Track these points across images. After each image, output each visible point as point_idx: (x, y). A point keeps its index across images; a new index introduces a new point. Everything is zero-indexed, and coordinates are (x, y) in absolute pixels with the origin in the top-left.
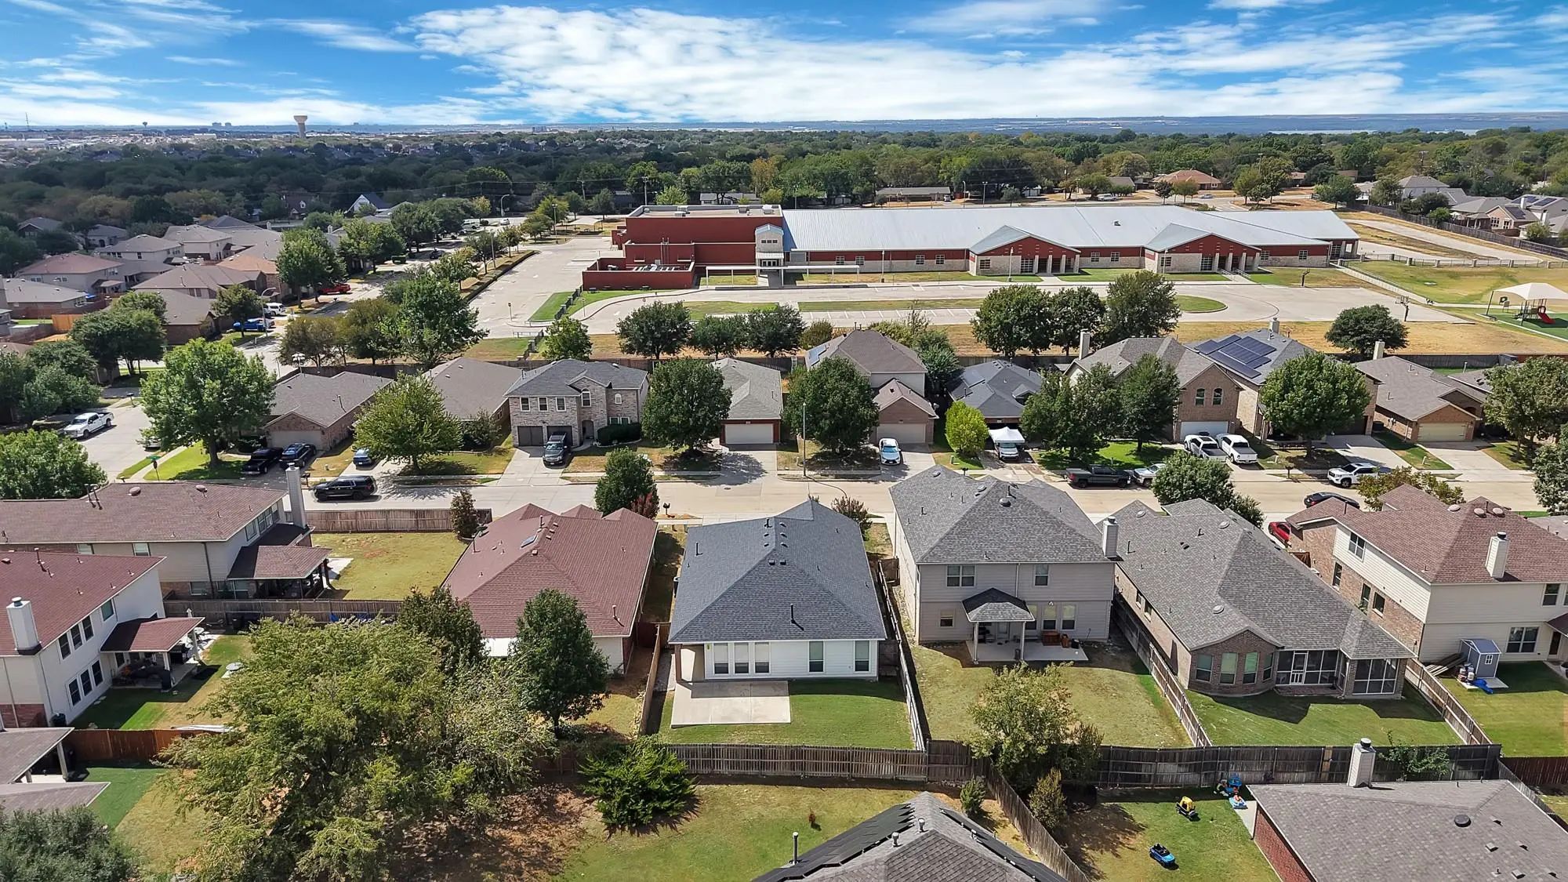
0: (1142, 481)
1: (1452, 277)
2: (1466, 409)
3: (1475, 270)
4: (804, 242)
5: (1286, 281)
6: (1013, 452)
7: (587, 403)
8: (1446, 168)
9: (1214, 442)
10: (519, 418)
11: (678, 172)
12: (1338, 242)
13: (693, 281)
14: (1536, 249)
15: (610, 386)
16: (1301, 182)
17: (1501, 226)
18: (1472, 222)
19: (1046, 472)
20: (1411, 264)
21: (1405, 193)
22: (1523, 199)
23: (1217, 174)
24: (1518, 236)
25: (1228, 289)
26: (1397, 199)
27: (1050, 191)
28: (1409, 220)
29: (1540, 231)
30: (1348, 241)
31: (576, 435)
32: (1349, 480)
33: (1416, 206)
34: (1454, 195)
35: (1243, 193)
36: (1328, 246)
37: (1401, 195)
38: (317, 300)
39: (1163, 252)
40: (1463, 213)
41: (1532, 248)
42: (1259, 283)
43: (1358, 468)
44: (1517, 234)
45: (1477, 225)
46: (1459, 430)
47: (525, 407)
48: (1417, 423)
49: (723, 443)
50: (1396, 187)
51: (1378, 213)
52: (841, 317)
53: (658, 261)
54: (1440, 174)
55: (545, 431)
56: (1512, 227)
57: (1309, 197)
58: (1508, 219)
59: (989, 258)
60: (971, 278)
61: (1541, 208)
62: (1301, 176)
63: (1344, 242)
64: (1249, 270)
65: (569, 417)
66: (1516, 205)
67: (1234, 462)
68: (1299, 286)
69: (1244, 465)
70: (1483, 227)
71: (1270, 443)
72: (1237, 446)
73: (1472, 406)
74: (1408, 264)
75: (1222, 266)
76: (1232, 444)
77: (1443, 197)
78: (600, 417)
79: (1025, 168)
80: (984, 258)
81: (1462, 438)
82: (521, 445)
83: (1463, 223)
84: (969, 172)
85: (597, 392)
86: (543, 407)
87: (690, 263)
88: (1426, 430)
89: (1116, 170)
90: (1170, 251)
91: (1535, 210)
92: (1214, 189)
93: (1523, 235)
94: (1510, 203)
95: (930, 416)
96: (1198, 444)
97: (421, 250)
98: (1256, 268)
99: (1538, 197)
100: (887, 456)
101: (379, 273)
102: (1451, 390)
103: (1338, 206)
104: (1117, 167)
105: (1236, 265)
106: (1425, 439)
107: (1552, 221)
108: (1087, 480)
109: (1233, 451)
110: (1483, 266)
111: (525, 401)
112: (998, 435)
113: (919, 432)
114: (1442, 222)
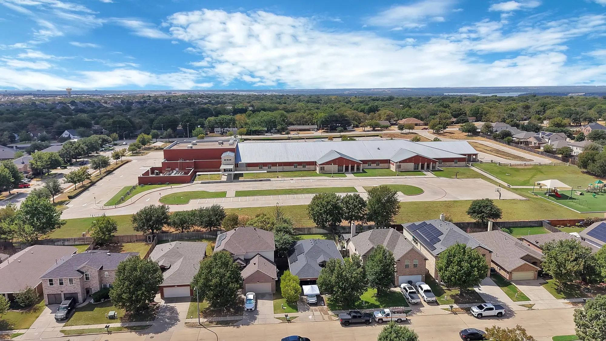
0: (377, 320)
1: (516, 171)
2: (532, 263)
3: (526, 167)
4: (245, 159)
5: (449, 176)
6: (314, 300)
7: (87, 278)
8: (509, 117)
9: (414, 290)
10: (48, 290)
11: (206, 119)
12: (469, 155)
13: (191, 179)
14: (548, 156)
15: (102, 268)
16: (455, 122)
17: (533, 145)
18: (521, 143)
19: (330, 313)
20: (499, 164)
21: (494, 129)
22: (540, 134)
23: (422, 119)
24: (540, 149)
25: (425, 181)
26: (491, 132)
27: (357, 127)
28: (497, 141)
29: (549, 148)
30: (474, 155)
31: (80, 298)
32: (481, 314)
33: (499, 135)
34: (513, 130)
35: (432, 128)
36: (466, 158)
37: (493, 130)
38: (10, 193)
39: (397, 163)
40: (518, 138)
41: (546, 155)
42: (438, 176)
43: (485, 307)
44: (539, 148)
45: (524, 143)
46: (531, 275)
47: (51, 284)
48: (511, 272)
49: (163, 297)
50: (491, 127)
51: (484, 137)
52: (253, 200)
53: (177, 169)
54: (507, 119)
55: (63, 296)
56: (537, 145)
57: (458, 129)
58: (535, 142)
59: (324, 166)
60: (317, 175)
61: (548, 137)
62: (454, 120)
63: (472, 155)
64: (434, 170)
65: (76, 288)
66: (538, 136)
67: (425, 301)
68: (454, 178)
69: (429, 303)
70: (525, 145)
71: (442, 285)
72: (426, 291)
73: (535, 262)
74: (498, 165)
75: (423, 167)
76: (423, 290)
77: (509, 132)
78: (95, 286)
79: (346, 118)
80: (322, 166)
81: (532, 278)
82: (50, 304)
83: (518, 143)
84: (324, 120)
85: (93, 273)
86: (61, 284)
87: (192, 169)
88: (516, 276)
89: (383, 118)
90: (400, 162)
91: (546, 138)
92: (421, 125)
93: (542, 148)
94: (535, 135)
95: (273, 279)
96: (407, 291)
97: (78, 160)
98: (437, 168)
99: (546, 132)
100: (248, 306)
101: (52, 175)
102: (525, 254)
103: (469, 134)
104: (383, 117)
105: (428, 167)
106: (516, 279)
107: (553, 143)
108: (349, 321)
109: (423, 295)
110: (528, 165)
111: (51, 281)
112: (307, 289)
113: (268, 287)
114: (509, 143)
